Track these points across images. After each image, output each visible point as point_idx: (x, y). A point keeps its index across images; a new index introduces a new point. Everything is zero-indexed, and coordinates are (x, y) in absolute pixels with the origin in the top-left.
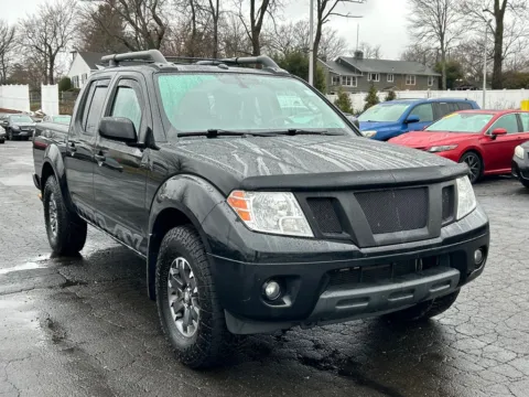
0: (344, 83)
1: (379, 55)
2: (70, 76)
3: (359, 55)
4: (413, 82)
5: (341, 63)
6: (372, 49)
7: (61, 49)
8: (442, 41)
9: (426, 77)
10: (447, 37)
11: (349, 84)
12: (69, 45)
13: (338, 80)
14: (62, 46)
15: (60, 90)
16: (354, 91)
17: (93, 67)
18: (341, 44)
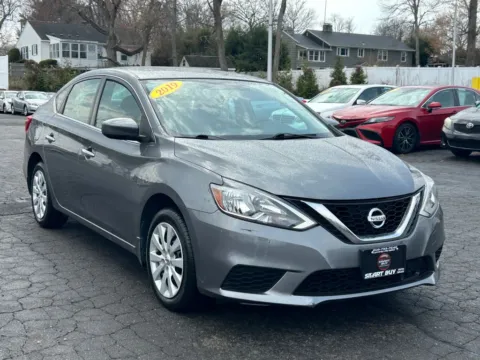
0: (311, 58)
1: (352, 28)
2: (19, 47)
3: (327, 27)
4: (385, 58)
5: (309, 36)
6: (344, 21)
7: (8, 18)
8: (416, 13)
9: (399, 52)
10: (421, 10)
11: (316, 59)
12: (17, 14)
13: (305, 55)
14: (9, 14)
15: (10, 61)
16: (322, 66)
17: (44, 37)
18: (310, 15)
